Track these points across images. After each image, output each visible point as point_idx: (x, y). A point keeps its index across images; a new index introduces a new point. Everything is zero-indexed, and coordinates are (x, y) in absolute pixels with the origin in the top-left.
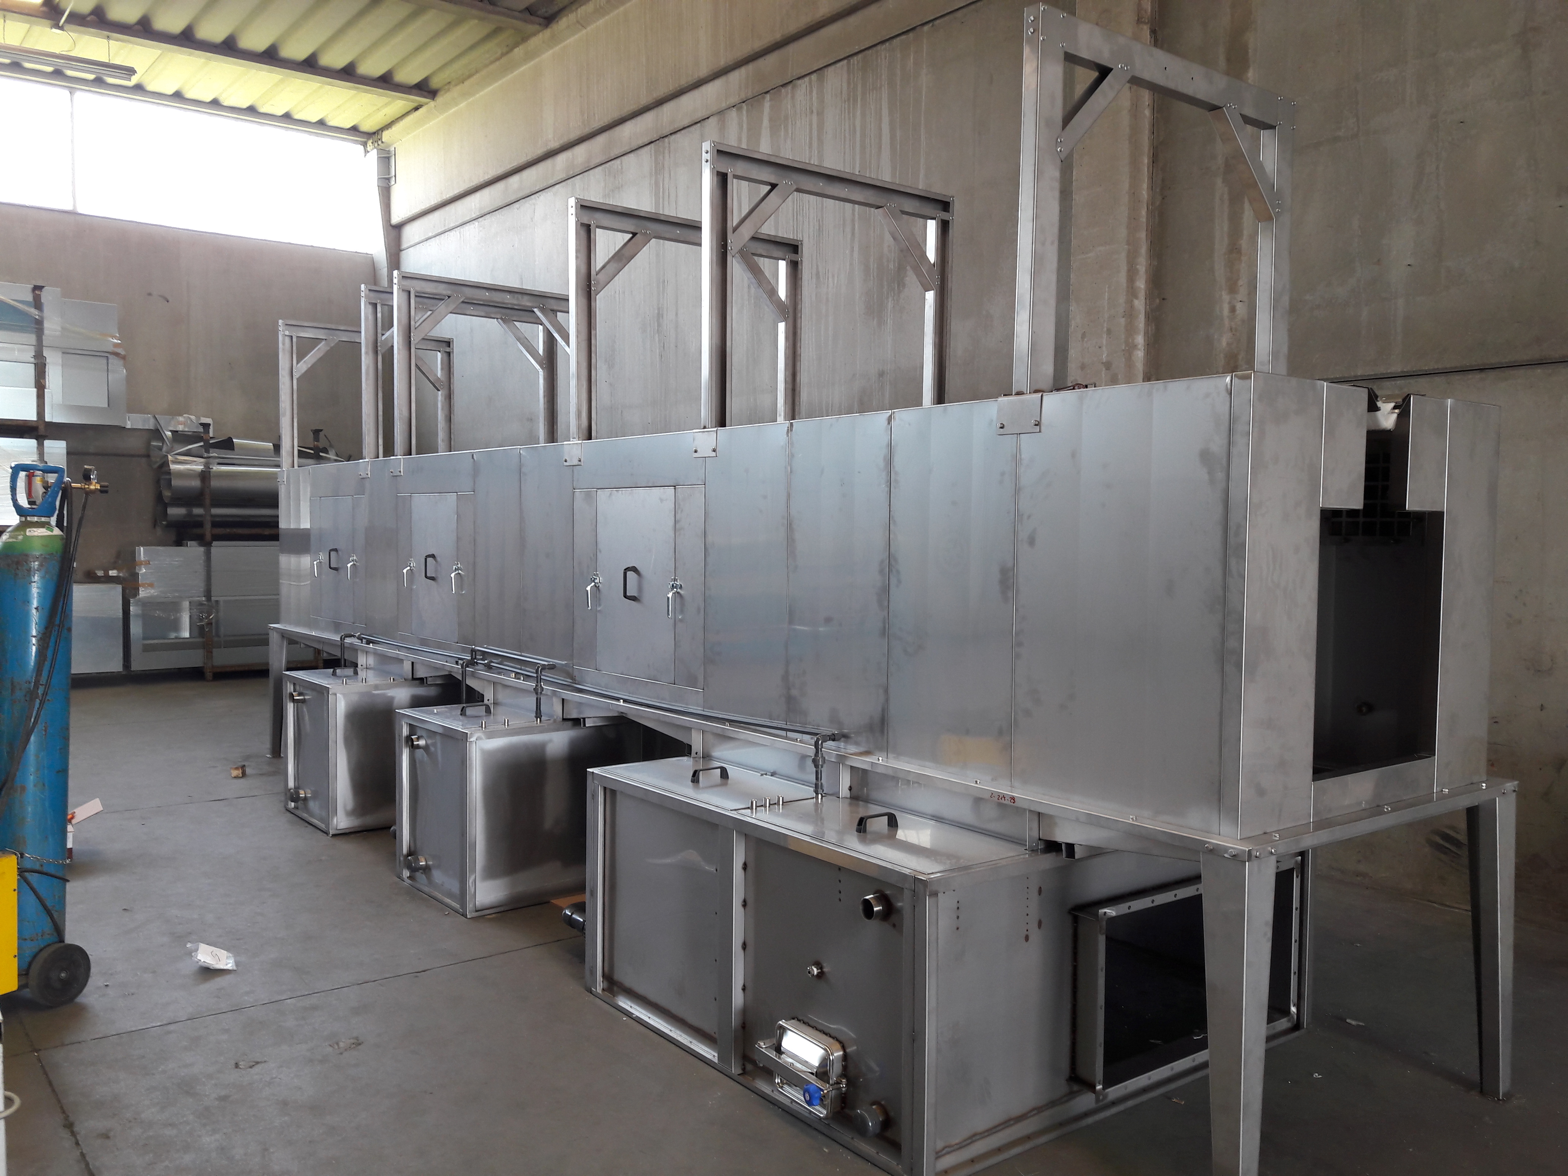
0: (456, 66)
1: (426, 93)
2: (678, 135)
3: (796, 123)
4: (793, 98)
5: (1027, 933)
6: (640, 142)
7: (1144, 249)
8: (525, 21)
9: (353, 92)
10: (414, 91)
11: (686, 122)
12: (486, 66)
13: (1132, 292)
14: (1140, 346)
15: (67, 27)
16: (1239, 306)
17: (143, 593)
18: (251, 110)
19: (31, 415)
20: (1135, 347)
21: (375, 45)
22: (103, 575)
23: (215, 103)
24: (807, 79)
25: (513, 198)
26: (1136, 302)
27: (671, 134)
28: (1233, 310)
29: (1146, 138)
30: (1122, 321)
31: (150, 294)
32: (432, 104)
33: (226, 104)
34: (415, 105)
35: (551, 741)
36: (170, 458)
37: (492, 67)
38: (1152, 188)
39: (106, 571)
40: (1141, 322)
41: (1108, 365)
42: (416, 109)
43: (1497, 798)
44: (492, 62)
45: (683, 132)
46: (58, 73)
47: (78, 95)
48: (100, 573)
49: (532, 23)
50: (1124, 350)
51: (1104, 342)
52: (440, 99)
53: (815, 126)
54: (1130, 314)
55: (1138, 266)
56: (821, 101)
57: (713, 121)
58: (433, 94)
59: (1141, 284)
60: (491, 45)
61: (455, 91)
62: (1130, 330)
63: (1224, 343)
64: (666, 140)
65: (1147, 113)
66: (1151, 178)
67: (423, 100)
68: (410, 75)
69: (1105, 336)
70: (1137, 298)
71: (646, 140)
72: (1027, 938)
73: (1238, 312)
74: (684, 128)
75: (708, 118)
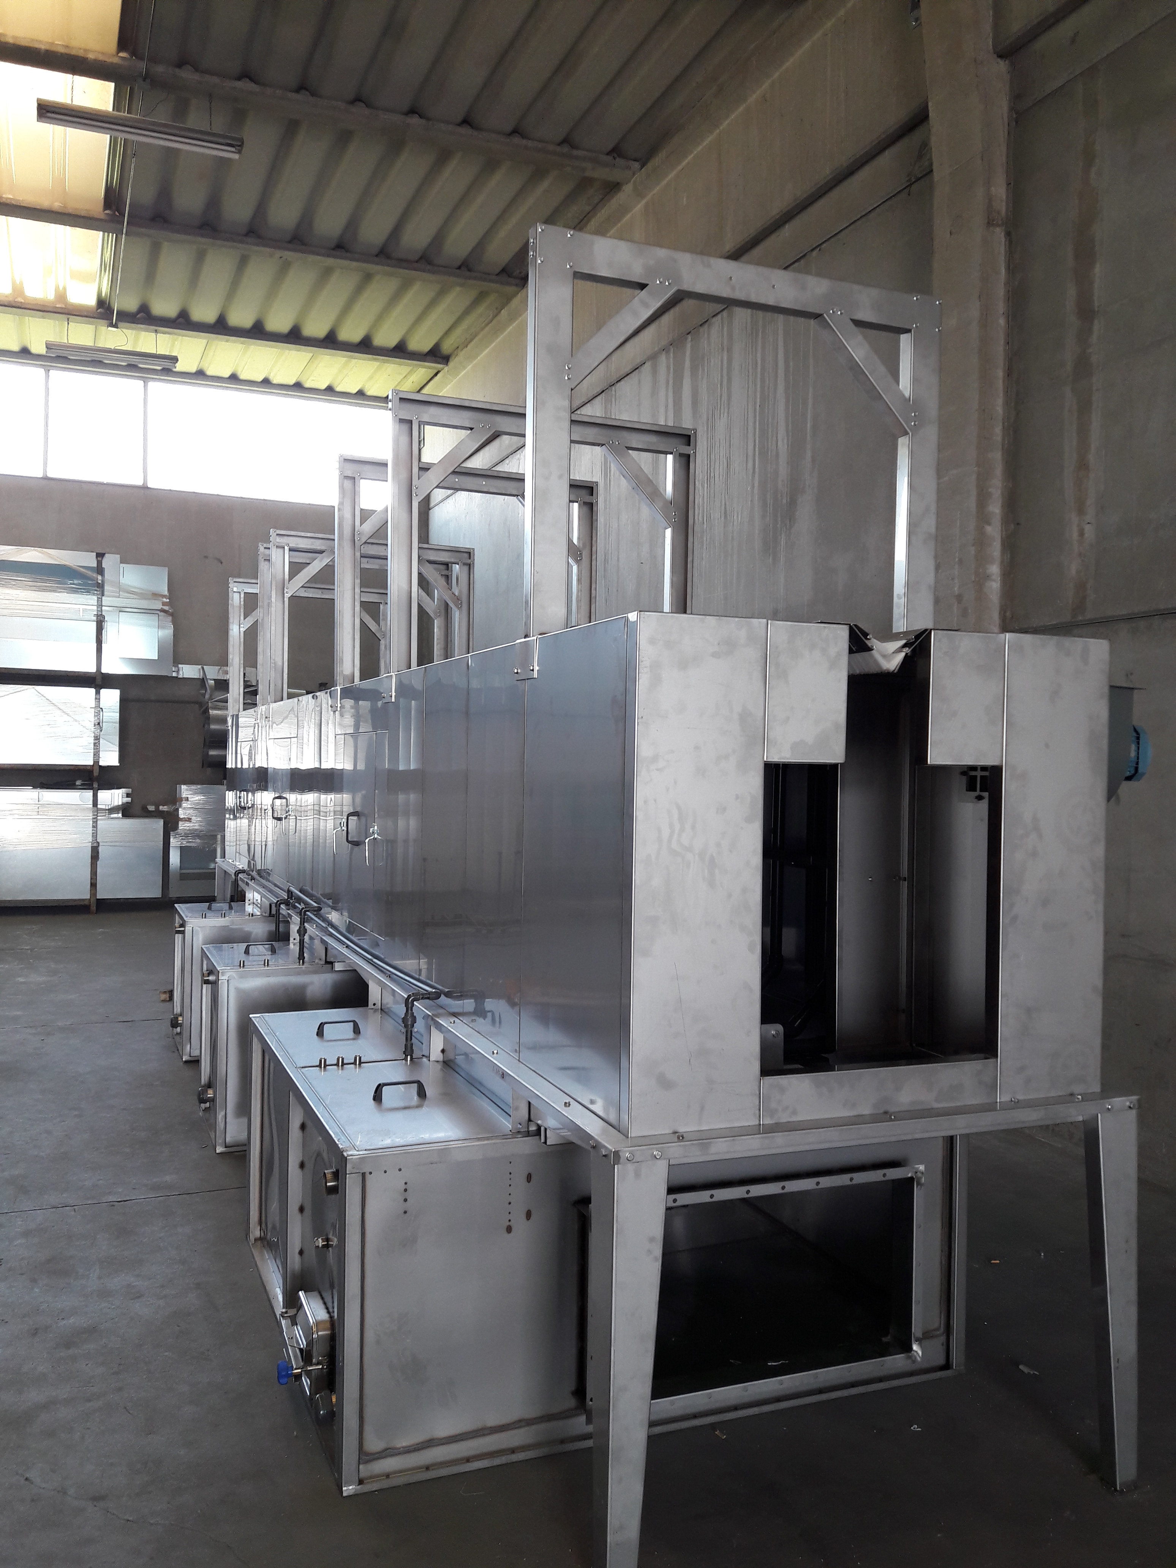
0: (459, 331)
1: (440, 360)
2: (622, 383)
3: (710, 361)
4: (709, 334)
5: (508, 1224)
6: (595, 392)
7: (998, 471)
8: (502, 283)
9: (376, 364)
10: (428, 358)
11: (628, 369)
12: (483, 329)
13: (983, 518)
14: (994, 577)
15: (120, 324)
16: (1087, 528)
17: (182, 826)
18: (298, 386)
19: (91, 668)
20: (988, 577)
21: (380, 318)
22: (154, 810)
23: (266, 382)
24: (719, 316)
25: (505, 454)
26: (989, 529)
27: (617, 382)
28: (1082, 533)
29: (1001, 349)
30: (972, 550)
31: (206, 557)
32: (446, 369)
33: (275, 382)
34: (436, 371)
35: (312, 983)
36: (210, 704)
37: (487, 329)
38: (1006, 403)
39: (157, 807)
40: (996, 549)
41: (959, 598)
42: (436, 374)
43: (1099, 1115)
44: (487, 325)
45: (625, 379)
46: (132, 367)
47: (151, 385)
48: (151, 808)
49: (508, 284)
50: (974, 582)
51: (956, 573)
52: (451, 364)
53: (725, 362)
54: (981, 542)
55: (990, 490)
56: (730, 337)
57: (648, 365)
58: (445, 359)
59: (995, 508)
60: (480, 309)
61: (462, 354)
62: (981, 559)
63: (1073, 571)
64: (613, 388)
65: (1002, 321)
66: (1006, 392)
67: (440, 366)
68: (421, 342)
69: (957, 566)
70: (989, 524)
71: (599, 390)
72: (509, 1229)
73: (1086, 535)
74: (628, 375)
75: (644, 363)
